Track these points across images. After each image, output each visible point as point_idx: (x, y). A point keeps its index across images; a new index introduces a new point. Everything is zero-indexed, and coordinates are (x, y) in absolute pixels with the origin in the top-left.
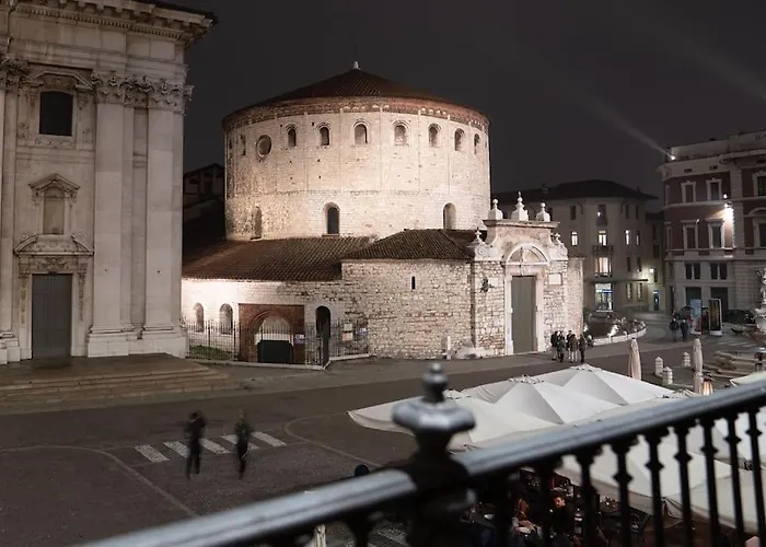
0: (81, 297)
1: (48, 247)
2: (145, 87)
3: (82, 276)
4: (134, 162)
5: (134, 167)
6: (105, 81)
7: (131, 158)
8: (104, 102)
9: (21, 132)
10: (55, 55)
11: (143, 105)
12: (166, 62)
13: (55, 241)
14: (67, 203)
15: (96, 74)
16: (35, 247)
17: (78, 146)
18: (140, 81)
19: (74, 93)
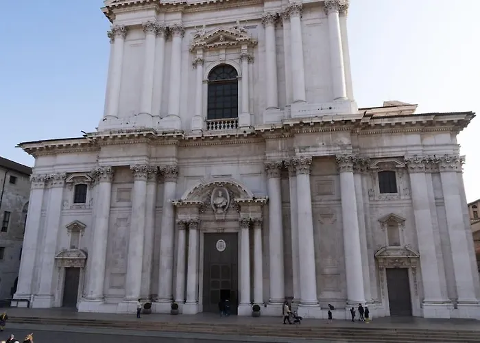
0: (415, 282)
1: (392, 254)
2: (435, 160)
3: (414, 269)
4: (436, 203)
5: (437, 206)
6: (412, 161)
7: (434, 201)
8: (414, 172)
9: (371, 193)
10: (382, 152)
11: (436, 170)
12: (447, 145)
13: (397, 250)
14: (400, 229)
15: (406, 158)
16: (385, 254)
17: (402, 197)
18: (433, 158)
19: (395, 170)
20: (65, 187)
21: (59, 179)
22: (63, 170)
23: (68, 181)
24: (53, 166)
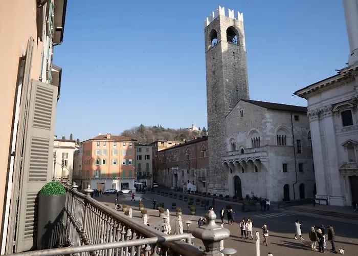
20: (333, 116)
21: (327, 111)
22: (328, 103)
23: (334, 110)
24: (320, 102)
